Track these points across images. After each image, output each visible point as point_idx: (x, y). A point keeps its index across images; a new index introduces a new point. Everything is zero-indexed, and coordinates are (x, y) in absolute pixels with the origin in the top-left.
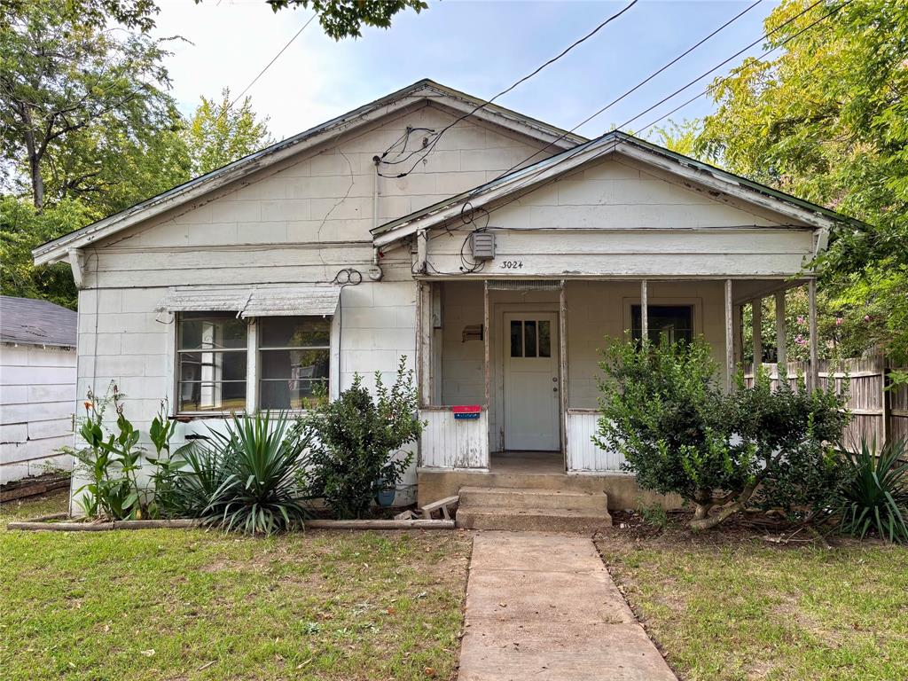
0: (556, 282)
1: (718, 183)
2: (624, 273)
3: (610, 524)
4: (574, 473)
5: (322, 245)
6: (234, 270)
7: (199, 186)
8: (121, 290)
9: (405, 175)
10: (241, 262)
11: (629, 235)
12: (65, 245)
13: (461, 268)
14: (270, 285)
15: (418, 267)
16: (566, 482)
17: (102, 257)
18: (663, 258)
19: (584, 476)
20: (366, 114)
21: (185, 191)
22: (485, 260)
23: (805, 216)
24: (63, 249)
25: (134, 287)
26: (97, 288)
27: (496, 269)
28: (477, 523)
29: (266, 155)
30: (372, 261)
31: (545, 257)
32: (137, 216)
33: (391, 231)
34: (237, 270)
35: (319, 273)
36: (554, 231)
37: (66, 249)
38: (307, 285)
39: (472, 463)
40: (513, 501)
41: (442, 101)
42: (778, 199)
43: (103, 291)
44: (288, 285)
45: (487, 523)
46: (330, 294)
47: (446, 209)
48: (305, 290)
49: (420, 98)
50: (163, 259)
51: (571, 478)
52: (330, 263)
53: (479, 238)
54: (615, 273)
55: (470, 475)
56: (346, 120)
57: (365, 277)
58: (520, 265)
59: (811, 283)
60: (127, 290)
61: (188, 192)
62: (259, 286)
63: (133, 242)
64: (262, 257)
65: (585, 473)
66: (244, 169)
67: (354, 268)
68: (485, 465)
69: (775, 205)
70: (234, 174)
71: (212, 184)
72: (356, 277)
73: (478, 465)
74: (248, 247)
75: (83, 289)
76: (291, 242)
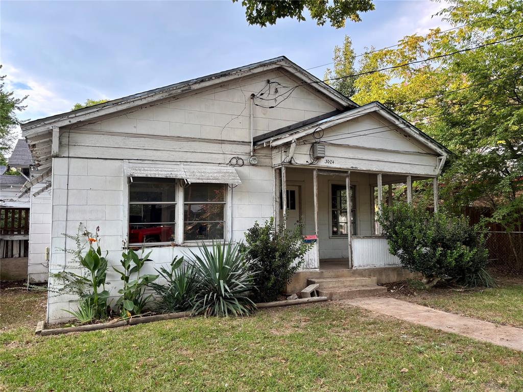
0: (346, 172)
1: (412, 132)
2: (374, 169)
3: (386, 291)
4: (355, 268)
5: (222, 142)
6: (168, 152)
7: (152, 96)
8: (87, 160)
9: (273, 107)
10: (174, 147)
11: (377, 152)
12: (50, 124)
13: (307, 162)
14: (192, 164)
15: (288, 159)
16: (352, 273)
17: (72, 135)
18: (388, 163)
19: (360, 270)
20: (253, 69)
21: (142, 97)
22: (318, 158)
23: (439, 150)
24: (47, 126)
25: (98, 158)
26: (68, 157)
27: (322, 163)
28: (334, 297)
29: (196, 83)
30: (250, 153)
31: (343, 159)
32: (107, 110)
33: (281, 139)
34: (171, 152)
35: (220, 158)
36: (348, 146)
37: (50, 127)
38: (213, 164)
39: (311, 266)
40: (340, 285)
41: (290, 69)
42: (431, 142)
43: (72, 159)
44: (202, 164)
45: (338, 296)
46: (231, 171)
47: (307, 130)
48: (214, 168)
49: (279, 66)
50: (119, 141)
51: (354, 271)
52: (227, 153)
53: (319, 147)
54: (371, 169)
55: (311, 272)
56: (242, 70)
57: (245, 162)
58: (333, 162)
59: (435, 179)
60: (92, 160)
61: (145, 98)
62: (185, 163)
63: (97, 127)
64: (186, 145)
65: (360, 268)
66: (181, 89)
67: (240, 157)
68: (317, 267)
69: (430, 144)
70: (175, 91)
71: (161, 95)
72: (240, 162)
73: (314, 267)
74: (179, 138)
75: (56, 156)
76: (203, 138)
